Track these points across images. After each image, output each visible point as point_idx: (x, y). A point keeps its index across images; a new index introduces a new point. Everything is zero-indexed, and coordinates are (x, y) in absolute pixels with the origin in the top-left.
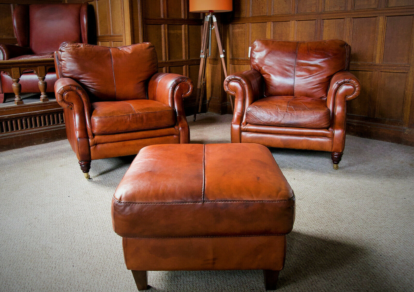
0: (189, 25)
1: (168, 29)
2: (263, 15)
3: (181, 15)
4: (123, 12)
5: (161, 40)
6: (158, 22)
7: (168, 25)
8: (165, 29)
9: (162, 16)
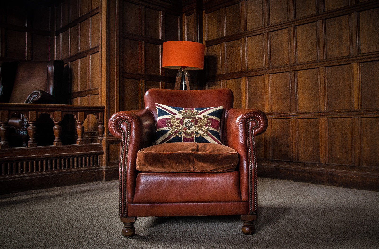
0: (166, 82)
1: (145, 85)
2: (238, 71)
3: (159, 72)
4: (101, 65)
5: (138, 95)
6: (136, 77)
7: (146, 80)
8: (142, 84)
9: (140, 71)
